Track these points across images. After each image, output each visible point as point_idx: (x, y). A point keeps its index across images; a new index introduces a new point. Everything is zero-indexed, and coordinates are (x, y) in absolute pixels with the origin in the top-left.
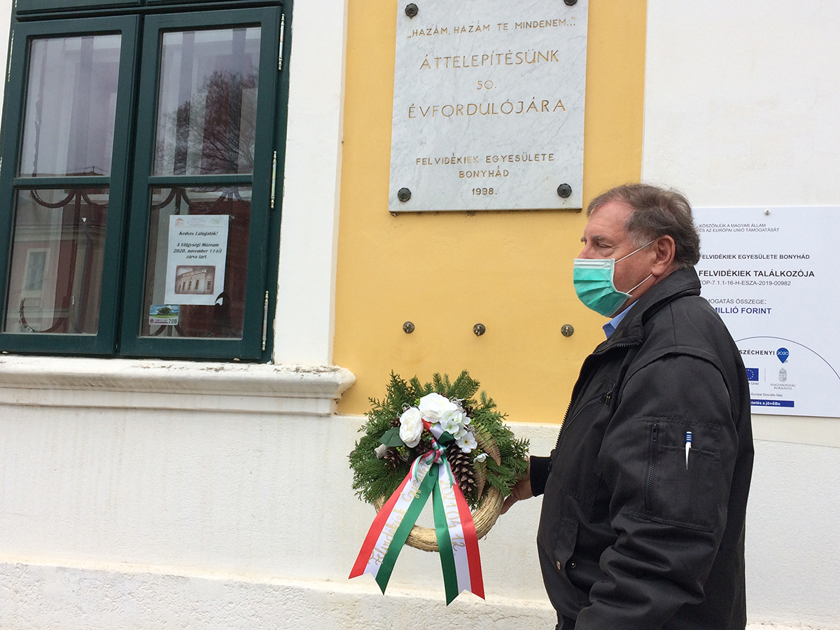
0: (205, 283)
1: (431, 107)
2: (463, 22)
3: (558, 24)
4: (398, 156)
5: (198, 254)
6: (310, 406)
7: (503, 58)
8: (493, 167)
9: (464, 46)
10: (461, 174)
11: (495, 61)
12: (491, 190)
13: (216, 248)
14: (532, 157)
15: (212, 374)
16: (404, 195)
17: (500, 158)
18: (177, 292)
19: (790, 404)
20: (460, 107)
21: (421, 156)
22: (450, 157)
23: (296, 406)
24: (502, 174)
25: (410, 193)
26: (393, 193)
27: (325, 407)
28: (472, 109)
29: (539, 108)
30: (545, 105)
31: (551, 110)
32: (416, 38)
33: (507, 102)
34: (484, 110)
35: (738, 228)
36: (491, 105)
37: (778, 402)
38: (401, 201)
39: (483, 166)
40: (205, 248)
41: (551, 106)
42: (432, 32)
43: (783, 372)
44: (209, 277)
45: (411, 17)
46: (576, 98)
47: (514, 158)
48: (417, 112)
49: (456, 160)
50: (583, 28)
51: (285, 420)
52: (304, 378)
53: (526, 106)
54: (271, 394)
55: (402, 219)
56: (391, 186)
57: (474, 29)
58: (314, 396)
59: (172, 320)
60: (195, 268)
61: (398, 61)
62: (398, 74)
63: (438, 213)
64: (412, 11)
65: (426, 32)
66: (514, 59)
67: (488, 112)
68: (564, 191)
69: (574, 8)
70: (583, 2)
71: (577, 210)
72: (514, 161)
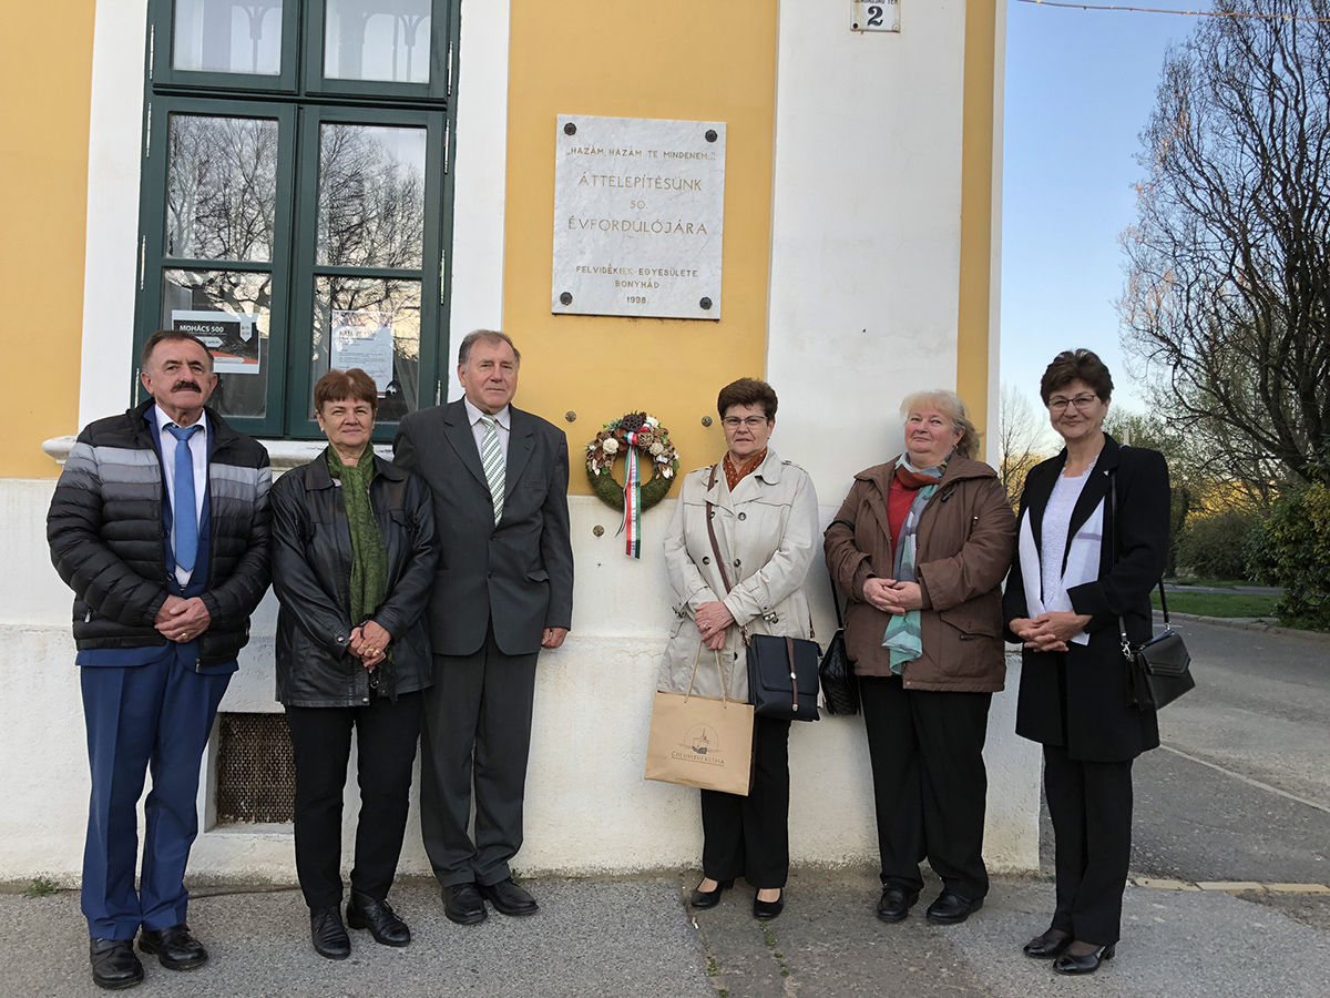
1: (590, 222)
2: (617, 145)
3: (700, 157)
4: (560, 263)
7: (653, 181)
8: (645, 279)
9: (618, 167)
10: (617, 283)
11: (646, 184)
12: (644, 299)
14: (679, 273)
16: (566, 298)
17: (651, 271)
20: (616, 223)
21: (581, 264)
22: (607, 267)
24: (653, 285)
25: (572, 297)
26: (556, 295)
28: (626, 226)
29: (685, 230)
30: (690, 227)
31: (695, 233)
32: (575, 155)
33: (657, 222)
34: (637, 227)
36: (643, 223)
38: (563, 303)
39: (636, 277)
41: (695, 229)
42: (590, 151)
45: (570, 135)
46: (716, 223)
47: (663, 272)
48: (576, 223)
49: (613, 270)
50: (721, 163)
53: (674, 226)
55: (563, 320)
56: (553, 289)
57: (627, 153)
61: (558, 175)
62: (558, 187)
63: (595, 316)
64: (570, 129)
65: (584, 151)
66: (663, 184)
67: (640, 229)
68: (706, 304)
69: (714, 144)
70: (721, 139)
71: (716, 320)
72: (663, 275)
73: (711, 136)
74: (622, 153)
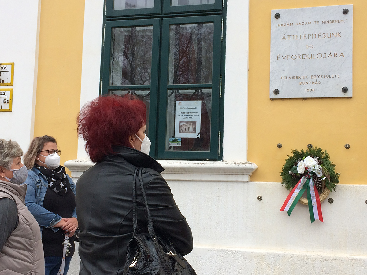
0: (192, 128)
1: (287, 56)
2: (300, 20)
3: (340, 22)
4: (273, 76)
5: (189, 117)
6: (240, 178)
7: (317, 35)
8: (314, 80)
9: (300, 30)
10: (301, 83)
11: (314, 37)
12: (314, 89)
13: (196, 114)
14: (331, 76)
15: (199, 166)
16: (276, 92)
17: (317, 76)
18: (180, 132)
20: (299, 56)
21: (283, 76)
22: (296, 76)
23: (234, 178)
24: (318, 83)
25: (279, 91)
26: (272, 91)
27: (246, 178)
28: (305, 56)
29: (333, 56)
30: (336, 55)
31: (338, 57)
32: (280, 27)
33: (320, 53)
34: (310, 57)
36: (312, 55)
38: (275, 94)
39: (310, 80)
40: (191, 114)
41: (338, 55)
42: (286, 25)
44: (194, 126)
45: (277, 19)
46: (348, 51)
47: (323, 76)
48: (281, 58)
49: (298, 77)
50: (351, 23)
51: (229, 184)
52: (239, 167)
53: (328, 55)
54: (224, 173)
55: (275, 102)
56: (271, 88)
57: (304, 23)
58: (242, 174)
59: (179, 144)
60: (187, 122)
61: (272, 37)
62: (272, 42)
63: (291, 99)
64: (277, 16)
65: (284, 25)
66: (322, 36)
68: (345, 90)
69: (347, 15)
70: (351, 13)
71: (351, 98)
72: (323, 78)
73: (346, 12)
74: (302, 24)
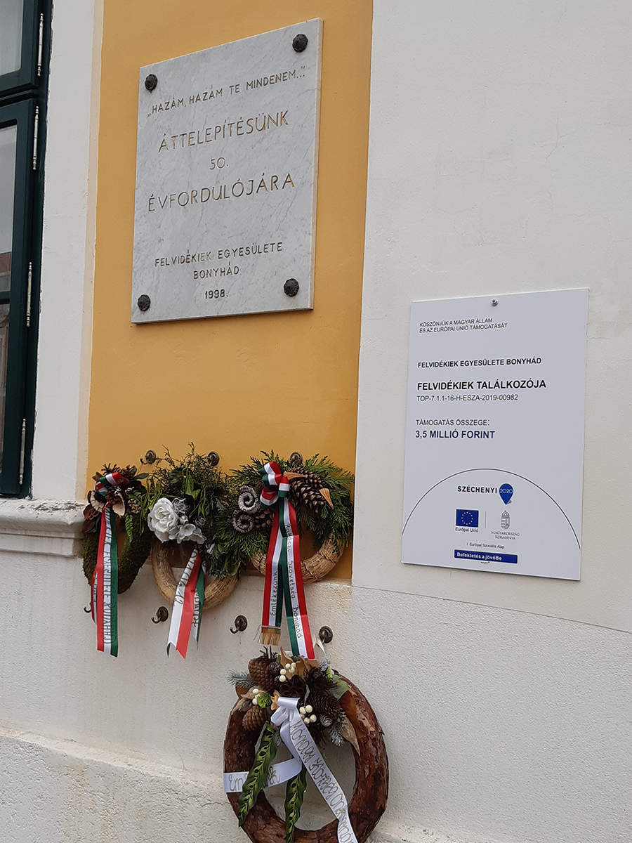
1: (169, 197)
2: (198, 89)
3: (287, 78)
4: (139, 258)
7: (234, 127)
8: (224, 264)
9: (198, 118)
10: (195, 275)
11: (227, 133)
12: (223, 291)
14: (261, 249)
16: (144, 304)
17: (231, 252)
19: (512, 559)
20: (194, 193)
21: (160, 256)
22: (186, 254)
24: (233, 272)
25: (150, 300)
26: (135, 301)
27: (68, 548)
28: (206, 194)
29: (269, 186)
30: (275, 180)
31: (280, 187)
32: (155, 115)
33: (238, 182)
34: (217, 195)
35: (461, 325)
36: (223, 188)
37: (500, 555)
38: (142, 310)
39: (215, 264)
41: (280, 183)
42: (170, 105)
43: (506, 516)
45: (152, 91)
46: (306, 171)
47: (244, 250)
48: (156, 205)
49: (191, 258)
53: (257, 184)
56: (132, 293)
57: (208, 96)
58: (59, 536)
61: (140, 144)
62: (140, 159)
63: (175, 321)
64: (151, 84)
65: (165, 107)
66: (246, 129)
67: (220, 197)
68: (291, 289)
69: (304, 55)
70: (312, 44)
71: (308, 311)
72: (245, 255)
73: (300, 45)
74: (202, 97)
